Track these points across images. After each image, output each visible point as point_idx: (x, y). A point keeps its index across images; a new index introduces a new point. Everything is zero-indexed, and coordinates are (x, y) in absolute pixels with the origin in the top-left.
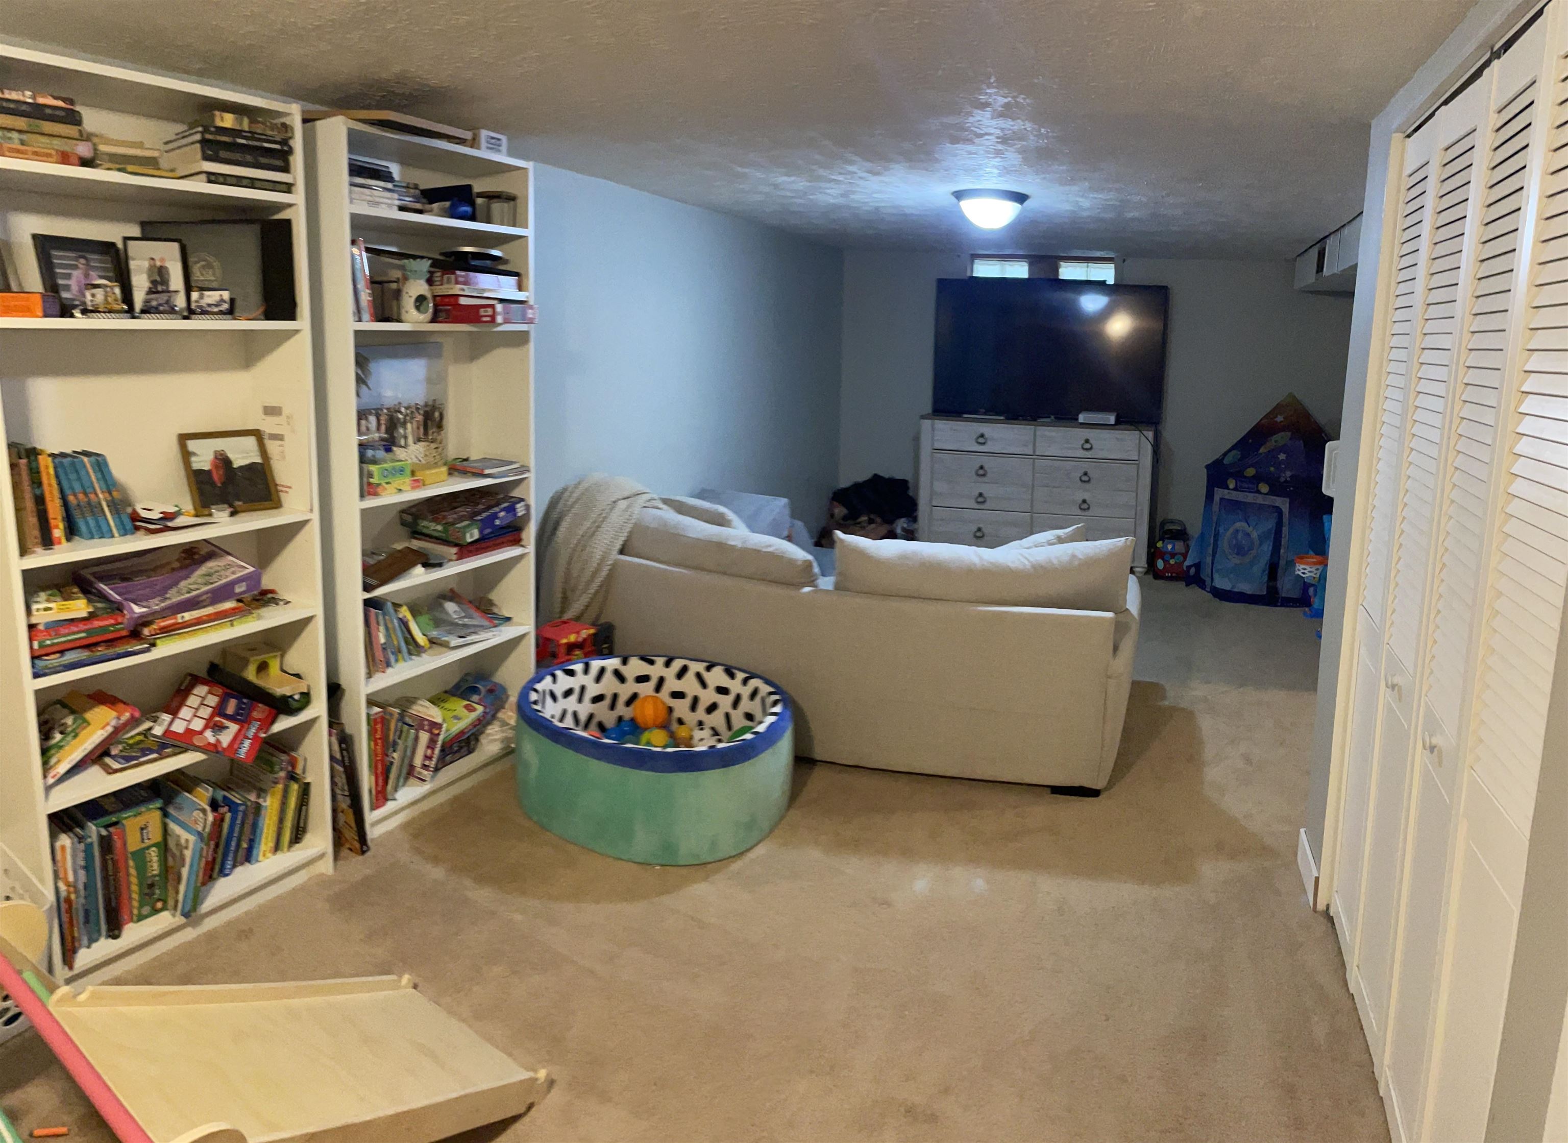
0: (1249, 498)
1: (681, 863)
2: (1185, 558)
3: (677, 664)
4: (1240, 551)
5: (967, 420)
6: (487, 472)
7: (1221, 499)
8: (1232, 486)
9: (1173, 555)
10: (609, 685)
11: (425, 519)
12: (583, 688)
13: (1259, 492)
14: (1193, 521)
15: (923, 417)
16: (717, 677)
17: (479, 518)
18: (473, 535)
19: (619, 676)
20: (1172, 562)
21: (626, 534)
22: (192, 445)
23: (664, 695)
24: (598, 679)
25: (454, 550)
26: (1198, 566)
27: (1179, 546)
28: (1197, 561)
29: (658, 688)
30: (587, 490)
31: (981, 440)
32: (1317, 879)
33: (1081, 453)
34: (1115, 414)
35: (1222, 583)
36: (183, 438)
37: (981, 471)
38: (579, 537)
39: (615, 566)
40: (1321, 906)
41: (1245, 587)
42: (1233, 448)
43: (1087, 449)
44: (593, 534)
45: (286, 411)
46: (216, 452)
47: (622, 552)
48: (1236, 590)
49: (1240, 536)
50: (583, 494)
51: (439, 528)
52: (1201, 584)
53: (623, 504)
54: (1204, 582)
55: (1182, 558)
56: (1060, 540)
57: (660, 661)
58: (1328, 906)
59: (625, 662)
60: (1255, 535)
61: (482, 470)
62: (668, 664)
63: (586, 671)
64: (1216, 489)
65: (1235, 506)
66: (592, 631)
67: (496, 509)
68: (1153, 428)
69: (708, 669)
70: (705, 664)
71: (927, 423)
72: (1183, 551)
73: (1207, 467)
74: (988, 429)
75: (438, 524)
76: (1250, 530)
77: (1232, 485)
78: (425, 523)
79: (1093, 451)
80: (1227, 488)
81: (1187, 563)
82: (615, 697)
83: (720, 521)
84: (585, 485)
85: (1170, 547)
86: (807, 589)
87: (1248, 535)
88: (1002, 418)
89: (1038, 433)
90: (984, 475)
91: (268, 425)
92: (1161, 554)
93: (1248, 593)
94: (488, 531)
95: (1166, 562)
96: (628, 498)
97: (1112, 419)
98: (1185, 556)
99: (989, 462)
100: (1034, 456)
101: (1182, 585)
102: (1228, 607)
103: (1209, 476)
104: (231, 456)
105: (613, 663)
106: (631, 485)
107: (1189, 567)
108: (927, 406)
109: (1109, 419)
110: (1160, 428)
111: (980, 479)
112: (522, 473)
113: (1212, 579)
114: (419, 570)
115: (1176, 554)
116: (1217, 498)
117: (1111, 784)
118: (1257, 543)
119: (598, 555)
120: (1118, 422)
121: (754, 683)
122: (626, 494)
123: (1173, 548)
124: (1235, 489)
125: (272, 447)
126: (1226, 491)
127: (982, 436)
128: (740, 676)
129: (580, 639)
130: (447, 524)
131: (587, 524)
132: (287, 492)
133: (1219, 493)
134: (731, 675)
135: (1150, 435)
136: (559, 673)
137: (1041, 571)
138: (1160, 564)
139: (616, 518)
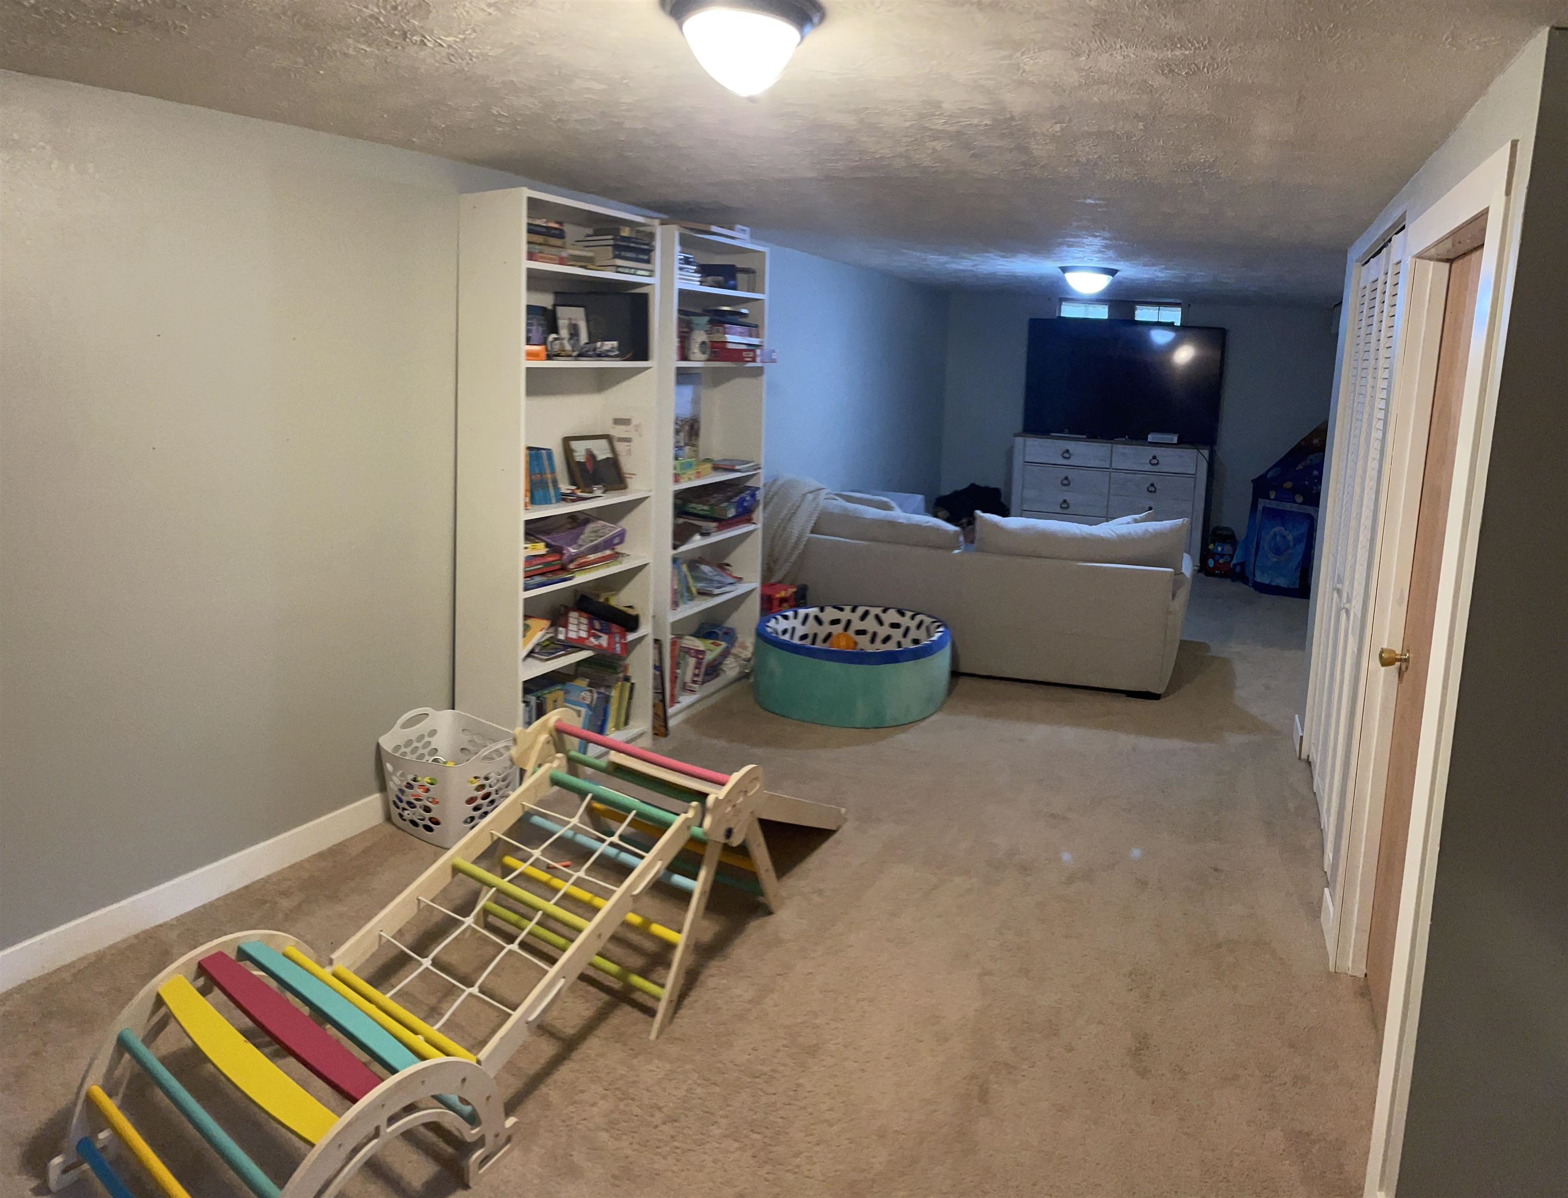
0: (1288, 506)
1: (886, 725)
2: (1232, 560)
3: (861, 610)
4: (1278, 551)
5: (1054, 438)
6: (737, 467)
7: (1264, 508)
8: (1272, 497)
9: (1222, 555)
10: (811, 625)
11: (691, 502)
12: (794, 629)
13: (1295, 502)
14: (1240, 527)
15: (1016, 435)
16: (891, 616)
17: (733, 500)
18: (731, 513)
19: (818, 620)
20: (1221, 561)
21: (815, 519)
22: (574, 444)
23: (851, 632)
24: (804, 623)
25: (714, 524)
26: (1243, 565)
27: (1228, 548)
28: (1243, 560)
29: (846, 628)
30: (782, 486)
31: (1067, 455)
32: (1302, 737)
33: (1148, 467)
34: (1177, 435)
35: (1261, 578)
36: (567, 441)
37: (1066, 482)
38: (779, 521)
39: (809, 540)
40: (1304, 756)
41: (1282, 582)
42: (1275, 465)
43: (1153, 465)
44: (790, 520)
45: (634, 422)
46: (587, 450)
47: (812, 532)
48: (1273, 584)
49: (1278, 538)
50: (779, 489)
51: (706, 508)
52: (1245, 580)
53: (810, 497)
54: (1247, 578)
55: (1229, 559)
56: (1136, 521)
57: (848, 609)
58: (1308, 756)
59: (822, 610)
60: (1290, 537)
61: (734, 466)
62: (853, 610)
63: (796, 616)
64: (1260, 499)
65: (1273, 515)
66: (794, 590)
67: (743, 495)
68: (1209, 447)
69: (885, 611)
70: (882, 608)
71: (1019, 440)
72: (1231, 553)
73: (1253, 481)
74: (1071, 446)
75: (704, 504)
76: (1285, 533)
77: (1273, 495)
78: (693, 505)
79: (1159, 466)
80: (1269, 498)
81: (1234, 562)
82: (815, 635)
83: (885, 507)
84: (780, 482)
85: (1220, 549)
86: (956, 551)
87: (1284, 537)
88: (1085, 437)
89: (1114, 451)
90: (1068, 485)
91: (618, 432)
92: (1213, 555)
93: (1282, 586)
94: (740, 510)
95: (1216, 562)
96: (814, 491)
97: (1175, 439)
98: (1232, 557)
99: (1071, 474)
100: (1110, 469)
101: (1229, 581)
102: (1267, 599)
103: (1254, 487)
104: (596, 452)
105: (813, 611)
106: (814, 484)
107: (1235, 565)
108: (1019, 425)
109: (1172, 439)
110: (1216, 447)
111: (1064, 488)
112: (756, 469)
113: (1254, 576)
114: (697, 537)
115: (1225, 555)
116: (1260, 507)
117: (1167, 693)
118: (1291, 544)
119: (796, 533)
120: (1180, 442)
121: (919, 618)
122: (813, 489)
123: (1222, 549)
124: (1275, 499)
125: (620, 447)
126: (1268, 501)
127: (1067, 451)
128: (909, 614)
129: (787, 595)
130: (712, 506)
131: (785, 511)
132: (631, 478)
133: (1262, 503)
134: (902, 614)
135: (1206, 453)
136: (779, 617)
137: (1124, 541)
138: (1211, 563)
139: (806, 507)
